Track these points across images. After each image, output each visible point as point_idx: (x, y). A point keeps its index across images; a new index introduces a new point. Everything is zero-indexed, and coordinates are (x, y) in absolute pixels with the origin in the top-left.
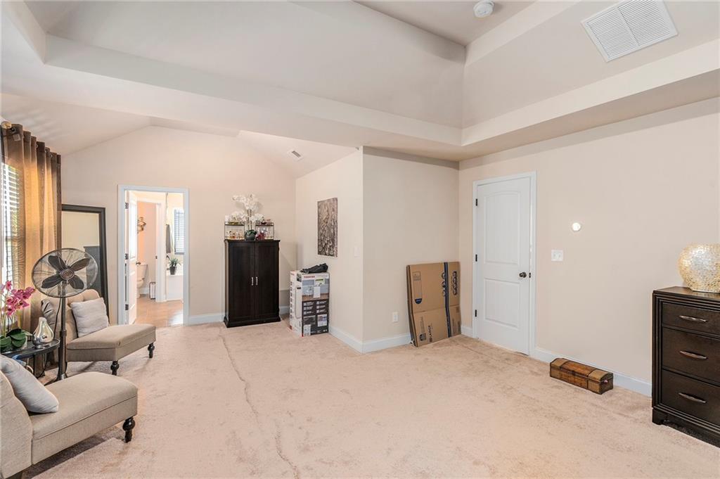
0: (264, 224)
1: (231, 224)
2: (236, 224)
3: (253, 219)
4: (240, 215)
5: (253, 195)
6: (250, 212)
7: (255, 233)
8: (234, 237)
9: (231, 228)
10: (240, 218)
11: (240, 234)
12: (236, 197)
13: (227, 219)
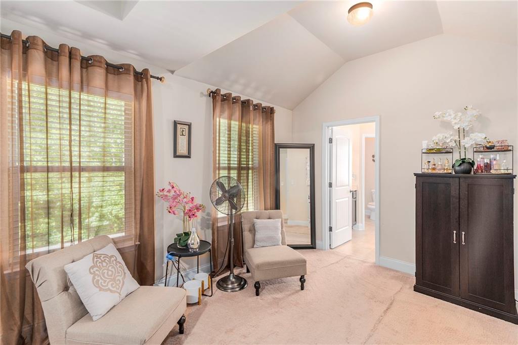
0: (490, 149)
1: (430, 151)
2: (439, 152)
3: (467, 142)
4: (447, 137)
5: (470, 107)
6: (462, 133)
7: (472, 164)
8: (434, 169)
9: (431, 157)
10: (445, 142)
11: (444, 164)
12: (437, 114)
13: (425, 145)
